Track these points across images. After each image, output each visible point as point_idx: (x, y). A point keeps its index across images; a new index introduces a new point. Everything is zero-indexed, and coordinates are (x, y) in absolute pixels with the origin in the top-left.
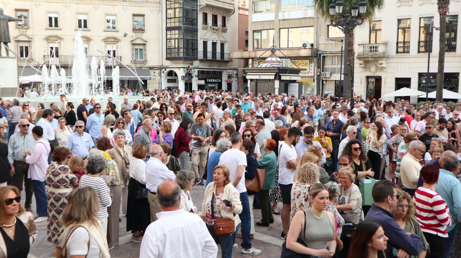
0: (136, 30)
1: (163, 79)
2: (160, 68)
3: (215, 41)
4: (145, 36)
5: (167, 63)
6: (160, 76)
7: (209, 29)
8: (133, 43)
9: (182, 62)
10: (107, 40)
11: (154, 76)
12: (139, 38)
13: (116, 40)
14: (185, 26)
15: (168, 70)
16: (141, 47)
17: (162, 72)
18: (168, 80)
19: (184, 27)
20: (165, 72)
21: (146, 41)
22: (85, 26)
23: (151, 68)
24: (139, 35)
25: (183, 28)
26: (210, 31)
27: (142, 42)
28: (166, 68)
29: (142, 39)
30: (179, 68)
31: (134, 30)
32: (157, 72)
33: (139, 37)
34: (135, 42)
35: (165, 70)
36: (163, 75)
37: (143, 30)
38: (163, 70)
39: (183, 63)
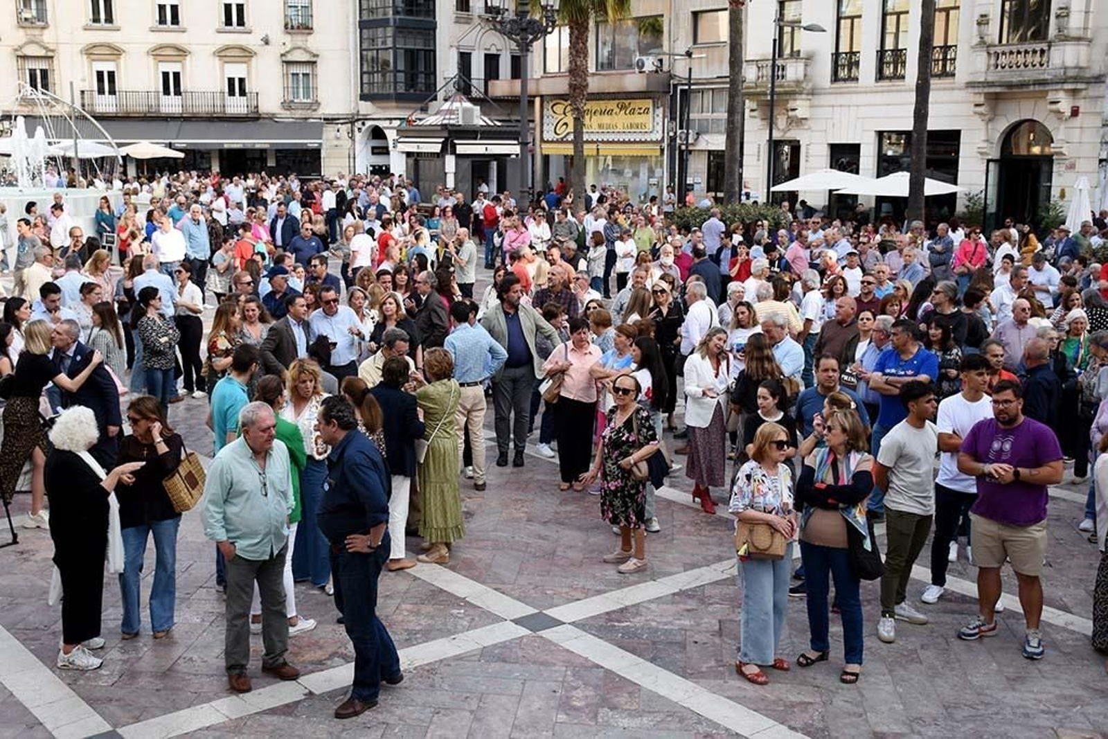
0: (292, 28)
1: (358, 147)
2: (352, 120)
3: (493, 51)
4: (313, 42)
5: (366, 108)
6: (352, 138)
7: (477, 21)
8: (284, 59)
9: (394, 104)
10: (223, 54)
11: (338, 138)
12: (299, 48)
13: (246, 54)
14: (398, 17)
15: (368, 123)
16: (307, 70)
17: (356, 130)
18: (373, 148)
19: (395, 20)
20: (364, 128)
21: (317, 56)
22: (175, 20)
23: (330, 120)
24: (299, 40)
25: (392, 23)
26: (479, 27)
27: (305, 57)
28: (364, 120)
29: (306, 50)
30: (391, 119)
31: (288, 28)
32: (344, 129)
33: (300, 44)
34: (289, 58)
35: (363, 124)
36: (358, 136)
37: (307, 28)
38: (358, 124)
39: (397, 108)
